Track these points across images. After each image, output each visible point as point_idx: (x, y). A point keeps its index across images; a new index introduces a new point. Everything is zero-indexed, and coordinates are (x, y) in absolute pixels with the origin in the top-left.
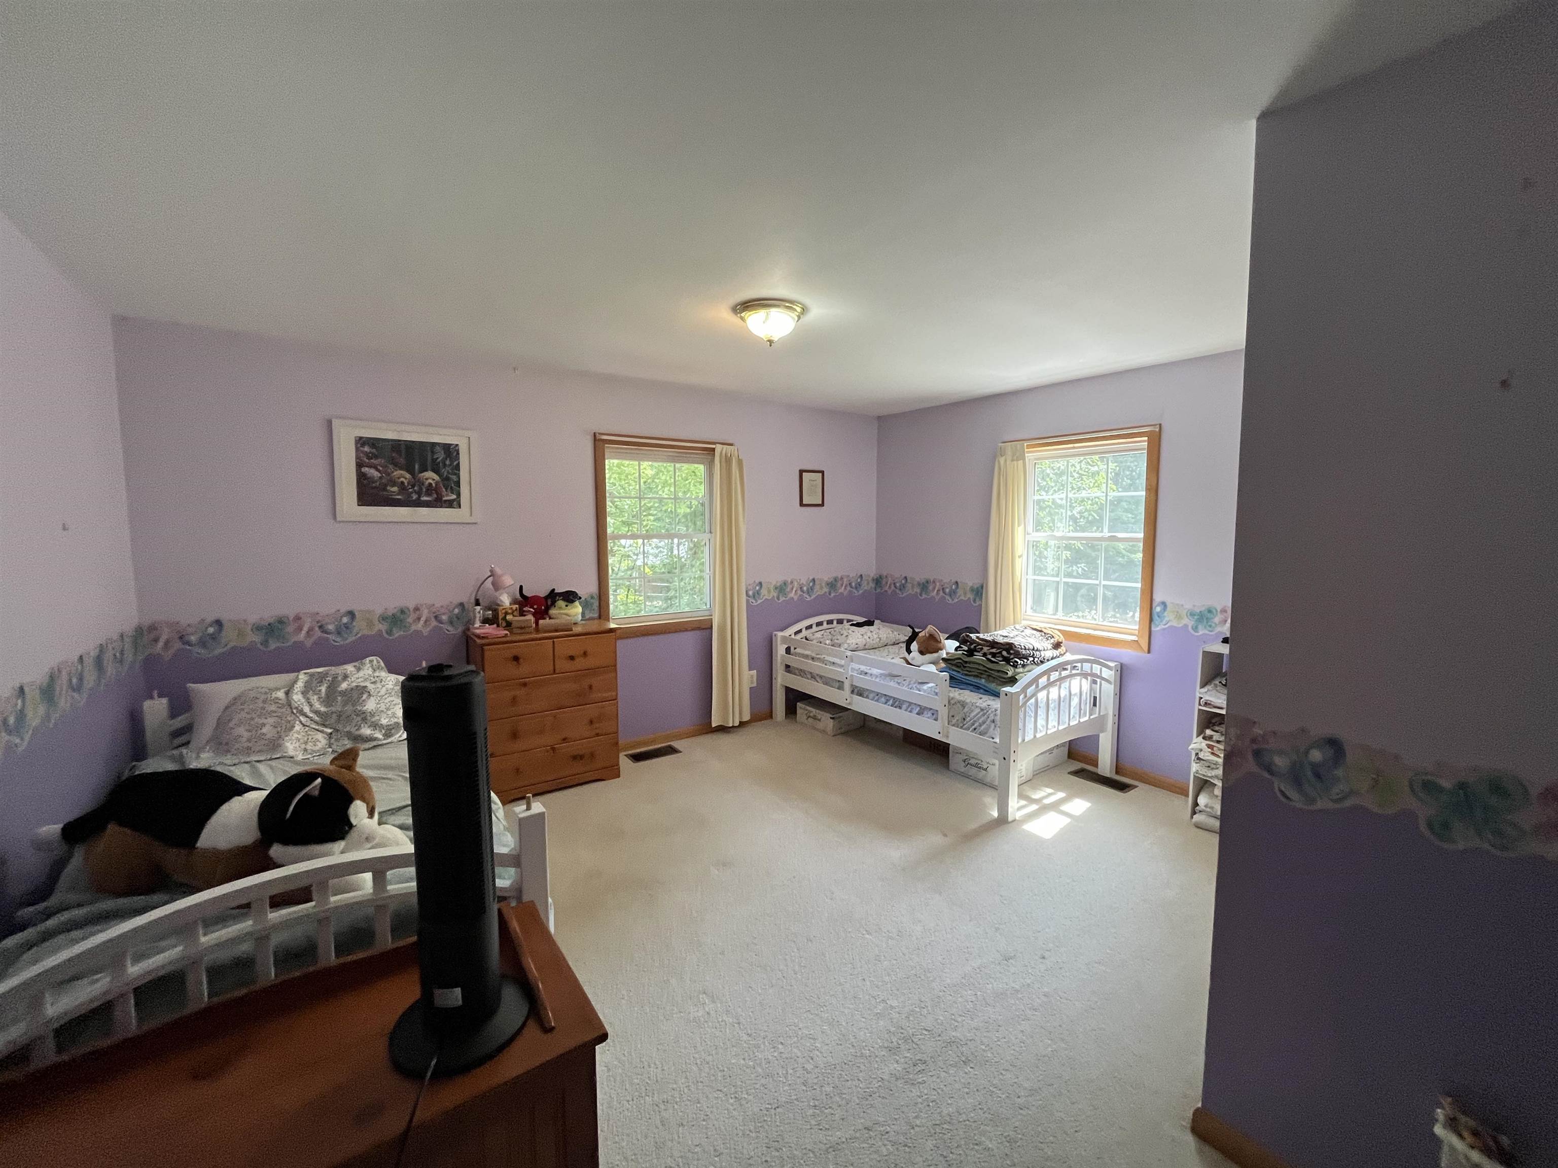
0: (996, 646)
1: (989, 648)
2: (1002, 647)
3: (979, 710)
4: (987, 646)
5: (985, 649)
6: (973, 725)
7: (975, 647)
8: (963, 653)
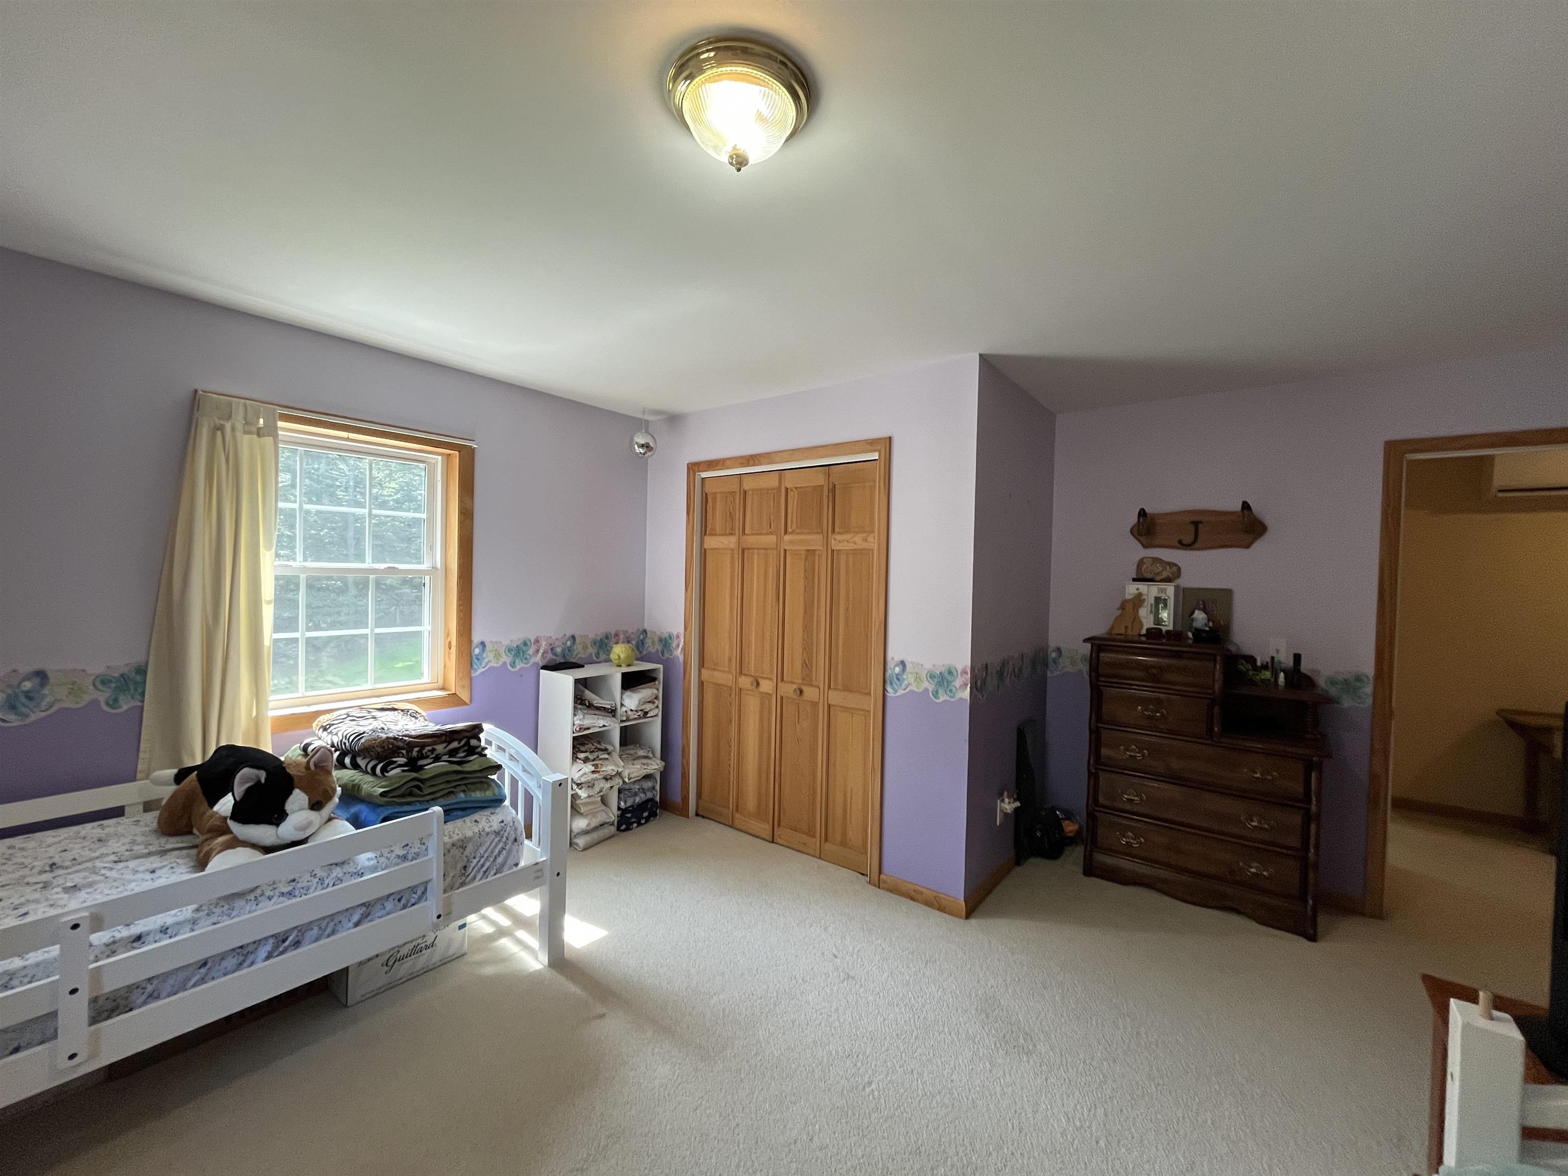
0: (455, 736)
1: (445, 745)
2: (468, 734)
3: (493, 836)
4: (442, 743)
5: (440, 748)
6: (482, 866)
7: (420, 752)
8: (403, 771)
